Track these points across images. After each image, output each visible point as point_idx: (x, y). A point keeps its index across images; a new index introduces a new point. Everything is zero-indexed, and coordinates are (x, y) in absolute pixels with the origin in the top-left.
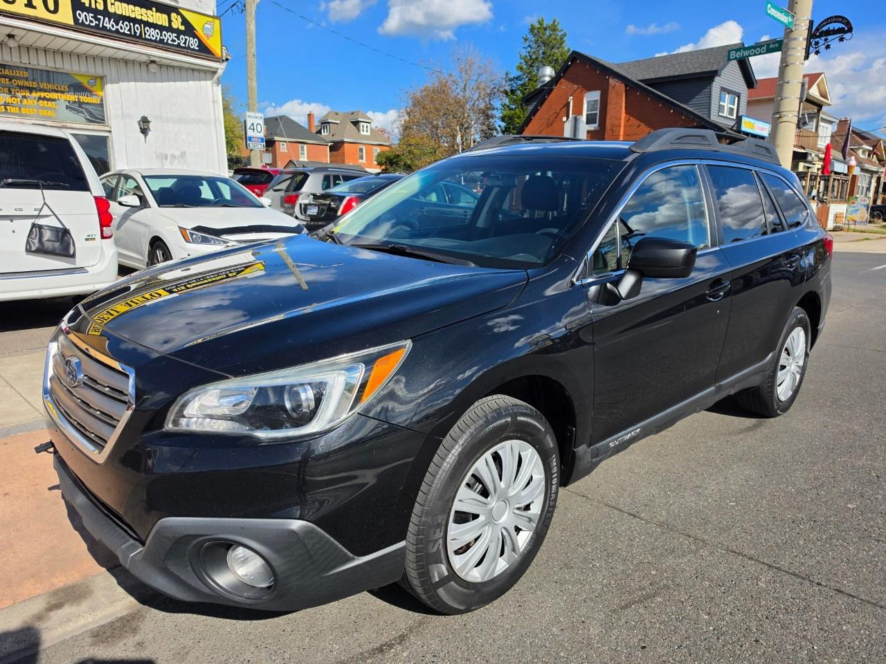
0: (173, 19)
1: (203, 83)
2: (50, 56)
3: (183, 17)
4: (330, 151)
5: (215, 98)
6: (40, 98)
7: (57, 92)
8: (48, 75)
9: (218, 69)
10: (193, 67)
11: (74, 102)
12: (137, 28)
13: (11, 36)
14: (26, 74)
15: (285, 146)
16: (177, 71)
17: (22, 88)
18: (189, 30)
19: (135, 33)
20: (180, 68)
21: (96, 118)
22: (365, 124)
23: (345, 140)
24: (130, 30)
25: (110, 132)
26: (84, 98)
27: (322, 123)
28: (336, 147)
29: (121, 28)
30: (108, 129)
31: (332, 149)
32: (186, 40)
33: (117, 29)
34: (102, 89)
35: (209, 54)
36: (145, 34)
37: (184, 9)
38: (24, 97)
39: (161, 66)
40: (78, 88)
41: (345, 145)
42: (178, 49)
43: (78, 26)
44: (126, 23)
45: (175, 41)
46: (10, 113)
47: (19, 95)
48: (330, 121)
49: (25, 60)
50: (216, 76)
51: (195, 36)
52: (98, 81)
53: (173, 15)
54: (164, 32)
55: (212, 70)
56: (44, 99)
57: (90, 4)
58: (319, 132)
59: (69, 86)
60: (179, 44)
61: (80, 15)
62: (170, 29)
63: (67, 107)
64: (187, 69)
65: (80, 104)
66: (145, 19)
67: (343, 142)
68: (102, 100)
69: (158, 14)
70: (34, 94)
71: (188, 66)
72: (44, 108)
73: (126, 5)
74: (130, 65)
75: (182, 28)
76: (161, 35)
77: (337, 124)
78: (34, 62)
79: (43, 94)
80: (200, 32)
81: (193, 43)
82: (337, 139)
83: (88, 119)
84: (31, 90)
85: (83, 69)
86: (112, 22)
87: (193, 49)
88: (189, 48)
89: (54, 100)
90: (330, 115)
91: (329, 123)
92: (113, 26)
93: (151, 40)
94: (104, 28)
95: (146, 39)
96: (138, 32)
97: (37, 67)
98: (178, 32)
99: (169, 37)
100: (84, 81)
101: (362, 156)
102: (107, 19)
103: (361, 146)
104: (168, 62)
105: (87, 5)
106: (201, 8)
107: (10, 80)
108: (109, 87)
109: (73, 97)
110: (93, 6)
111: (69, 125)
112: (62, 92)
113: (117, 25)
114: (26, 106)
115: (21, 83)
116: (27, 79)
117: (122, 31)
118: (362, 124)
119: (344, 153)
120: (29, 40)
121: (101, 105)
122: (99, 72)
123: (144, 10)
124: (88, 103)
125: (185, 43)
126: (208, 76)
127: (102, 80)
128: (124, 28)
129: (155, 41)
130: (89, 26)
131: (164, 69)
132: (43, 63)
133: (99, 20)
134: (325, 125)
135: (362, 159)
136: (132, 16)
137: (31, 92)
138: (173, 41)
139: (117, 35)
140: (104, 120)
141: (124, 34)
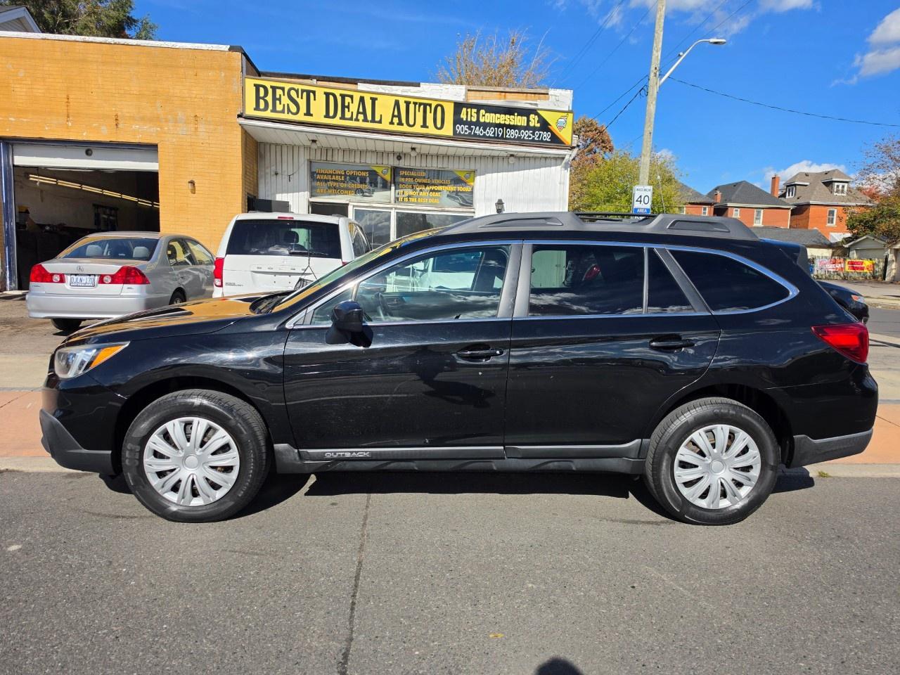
0: (531, 119)
1: (553, 168)
2: (440, 159)
3: (539, 116)
4: (791, 215)
5: (562, 181)
6: (431, 191)
7: (442, 185)
8: (438, 173)
9: (565, 155)
10: (544, 156)
11: (453, 192)
12: (500, 131)
13: (413, 149)
14: (424, 174)
15: (738, 212)
16: (532, 161)
17: (420, 184)
18: (545, 126)
19: (498, 135)
20: (535, 158)
21: (467, 203)
22: (841, 184)
23: (811, 202)
24: (494, 133)
25: (474, 212)
26: (460, 189)
27: (787, 186)
28: (799, 210)
29: (488, 133)
30: (472, 210)
31: (794, 212)
32: (540, 134)
33: (485, 134)
34: (474, 181)
35: (559, 143)
36: (506, 134)
37: (541, 110)
38: (421, 190)
39: (519, 158)
40: (458, 181)
41: (812, 208)
42: (532, 143)
43: (456, 137)
44: (492, 128)
45: (530, 137)
46: (411, 203)
47: (418, 189)
48: (796, 183)
49: (424, 164)
50: (564, 161)
51: (548, 131)
52: (472, 174)
53: (532, 116)
54: (522, 131)
55: (560, 156)
56: (434, 191)
57: (467, 118)
58: (784, 195)
59: (451, 180)
60: (533, 138)
61: (458, 128)
62: (527, 128)
63: (448, 196)
64: (541, 158)
65: (457, 192)
66: (507, 123)
67: (809, 205)
68: (472, 189)
69: (519, 117)
70: (428, 188)
71: (540, 155)
72: (432, 198)
73: (494, 115)
74: (496, 160)
75: (538, 125)
76: (519, 134)
77: (806, 186)
78: (429, 165)
79: (433, 188)
80: (554, 127)
81: (546, 136)
82: (801, 201)
83: (460, 204)
84: (426, 185)
85: (461, 166)
86: (481, 129)
87: (546, 142)
88: (542, 141)
89: (440, 191)
90: (798, 177)
91: (795, 185)
92: (481, 132)
93: (510, 139)
94: (475, 134)
95: (506, 139)
96: (501, 134)
97: (431, 168)
98: (534, 129)
99: (525, 134)
100: (462, 176)
101: (833, 219)
102: (478, 128)
103: (831, 209)
104: (523, 155)
105: (465, 119)
106: (558, 106)
107: (414, 179)
108: (478, 178)
109: (452, 188)
110: (469, 120)
111: (447, 209)
112: (446, 185)
113: (485, 131)
114: (421, 197)
115: (420, 181)
116: (424, 178)
117: (488, 135)
118: (836, 184)
119: (808, 217)
120: (425, 150)
121: (472, 192)
122: (473, 168)
123: (508, 116)
124: (462, 192)
125: (539, 137)
126: (559, 161)
127: (473, 173)
128: (490, 132)
129: (514, 139)
130: (464, 135)
131: (522, 160)
132: (434, 165)
133: (471, 129)
134: (791, 188)
135: (832, 223)
136: (498, 122)
137: (425, 187)
138: (529, 137)
139: (485, 139)
140: (472, 204)
141: (489, 137)
